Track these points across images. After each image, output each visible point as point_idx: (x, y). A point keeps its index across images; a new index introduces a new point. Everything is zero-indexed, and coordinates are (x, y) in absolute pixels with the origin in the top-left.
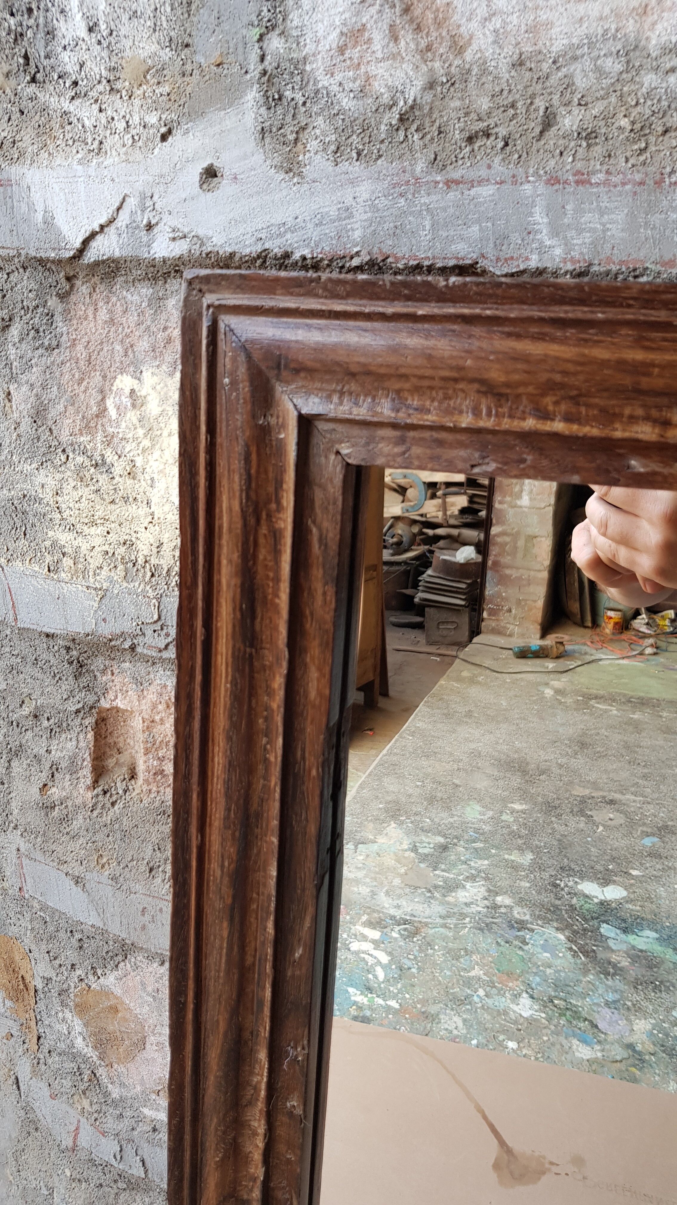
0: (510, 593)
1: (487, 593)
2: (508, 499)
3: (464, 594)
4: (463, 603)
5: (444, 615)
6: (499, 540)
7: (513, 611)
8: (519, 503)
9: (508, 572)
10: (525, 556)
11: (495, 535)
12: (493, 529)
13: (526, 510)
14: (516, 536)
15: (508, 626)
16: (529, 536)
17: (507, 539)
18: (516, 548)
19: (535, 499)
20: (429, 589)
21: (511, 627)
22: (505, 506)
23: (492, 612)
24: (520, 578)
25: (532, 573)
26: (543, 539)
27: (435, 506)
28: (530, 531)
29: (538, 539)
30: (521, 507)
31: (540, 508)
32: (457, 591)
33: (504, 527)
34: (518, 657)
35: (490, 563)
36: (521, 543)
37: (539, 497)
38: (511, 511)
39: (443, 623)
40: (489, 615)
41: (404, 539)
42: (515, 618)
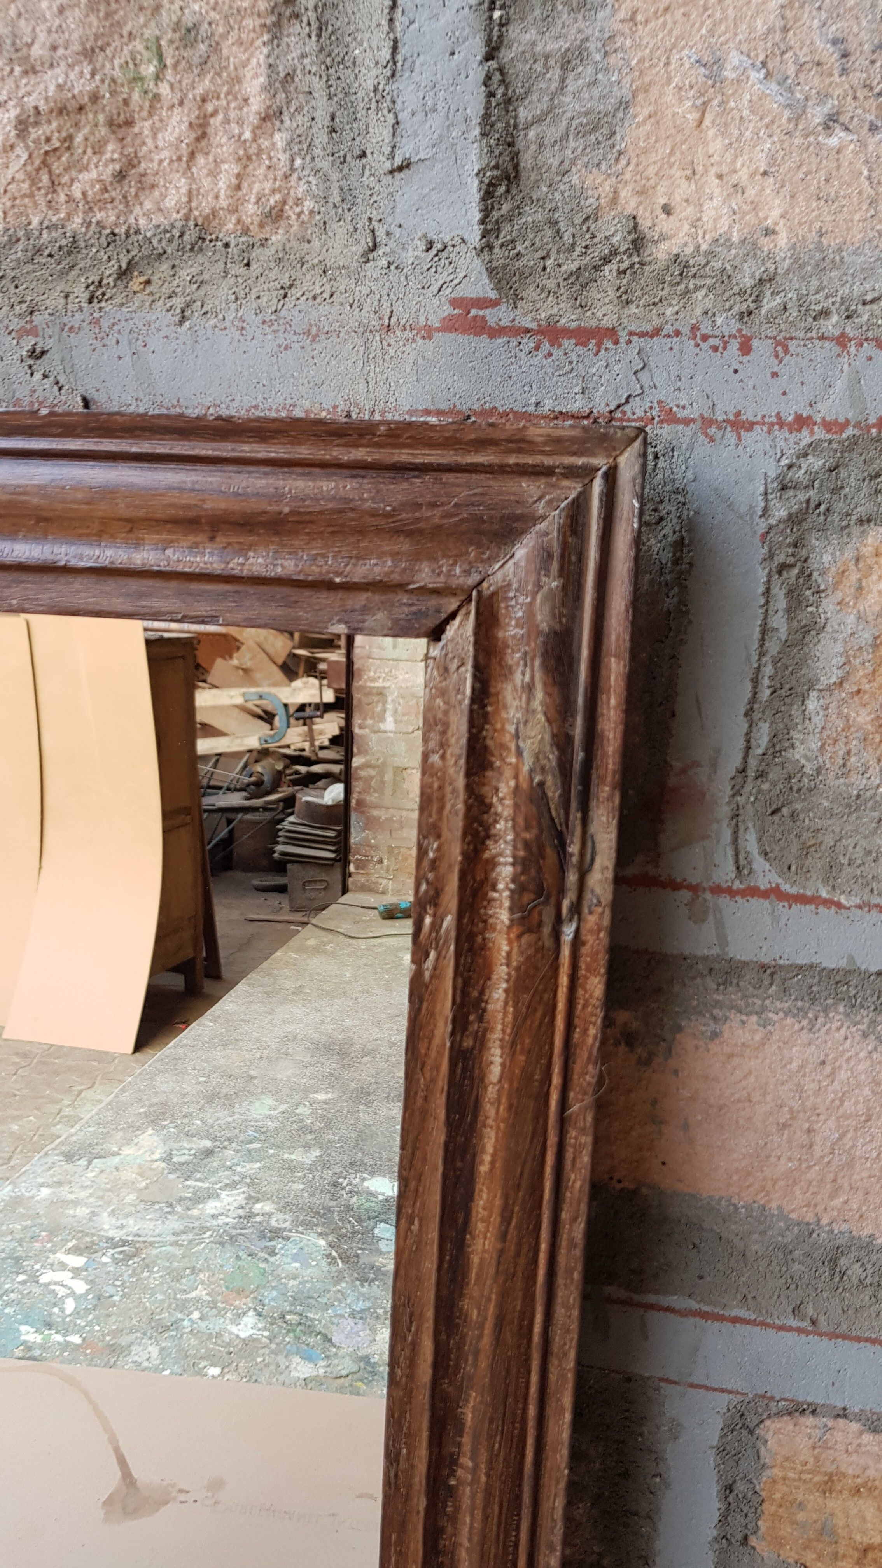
0: (380, 839)
1: (352, 840)
2: (369, 722)
3: (334, 844)
4: (332, 856)
5: (311, 873)
6: (362, 773)
7: (385, 862)
8: (382, 726)
9: (375, 813)
10: (394, 792)
11: (357, 768)
12: (354, 760)
13: (392, 735)
14: (381, 769)
15: (380, 880)
16: (398, 768)
17: (373, 772)
18: (383, 782)
19: (401, 721)
20: (292, 841)
21: (384, 882)
22: (367, 730)
23: (360, 865)
24: (390, 820)
25: (404, 813)
26: (414, 771)
27: (300, 735)
28: (398, 762)
29: (409, 771)
30: (385, 732)
31: (408, 733)
32: (323, 842)
33: (368, 757)
34: (384, 919)
35: (353, 802)
36: (388, 777)
37: (405, 718)
38: (374, 737)
39: (310, 882)
40: (357, 868)
41: (266, 778)
42: (388, 871)
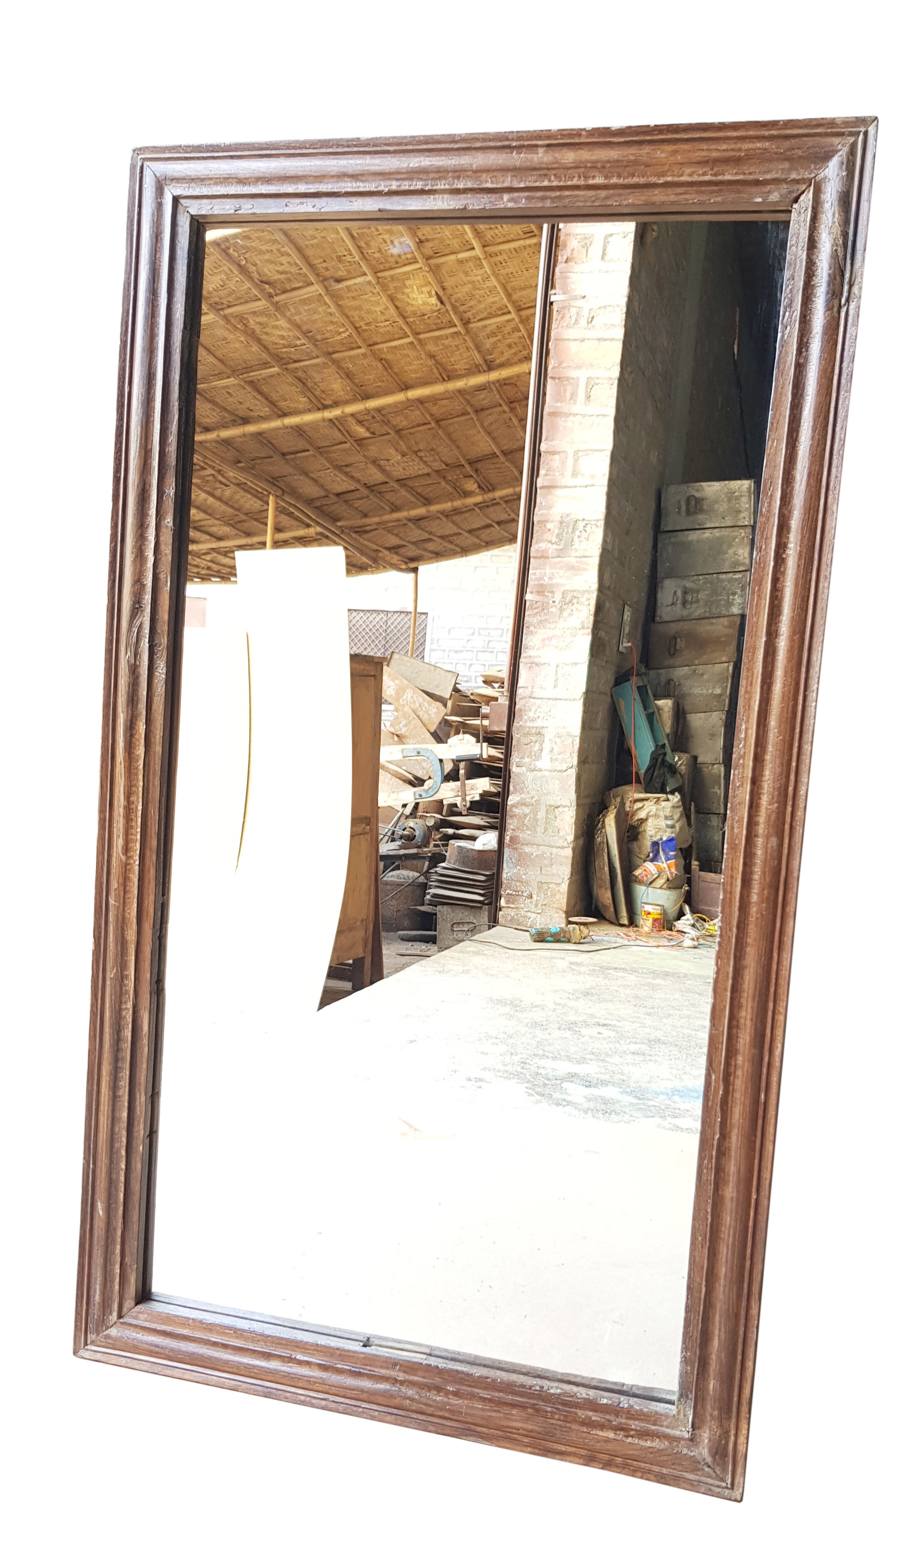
0: (532, 875)
1: (504, 875)
2: (527, 760)
3: (483, 888)
4: (481, 898)
5: (460, 914)
6: (517, 811)
7: (534, 896)
8: (539, 764)
9: (527, 849)
10: (546, 830)
11: (513, 806)
12: (510, 798)
13: (546, 773)
14: (535, 806)
15: (529, 914)
16: (551, 806)
17: (527, 810)
18: (536, 820)
19: (557, 760)
20: (444, 884)
21: (533, 916)
22: (524, 769)
23: (511, 899)
24: (541, 857)
25: (554, 850)
26: (566, 809)
27: (452, 790)
28: (552, 800)
29: (560, 809)
30: (541, 770)
31: (561, 771)
33: (523, 796)
34: (535, 941)
35: (507, 839)
36: (541, 814)
37: (561, 757)
38: (530, 776)
39: (458, 923)
40: (508, 902)
41: (417, 833)
42: (536, 906)
